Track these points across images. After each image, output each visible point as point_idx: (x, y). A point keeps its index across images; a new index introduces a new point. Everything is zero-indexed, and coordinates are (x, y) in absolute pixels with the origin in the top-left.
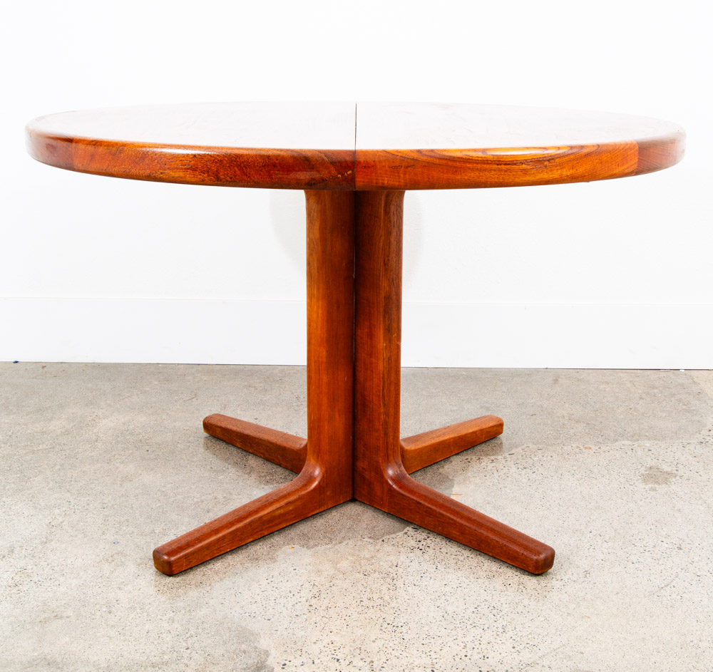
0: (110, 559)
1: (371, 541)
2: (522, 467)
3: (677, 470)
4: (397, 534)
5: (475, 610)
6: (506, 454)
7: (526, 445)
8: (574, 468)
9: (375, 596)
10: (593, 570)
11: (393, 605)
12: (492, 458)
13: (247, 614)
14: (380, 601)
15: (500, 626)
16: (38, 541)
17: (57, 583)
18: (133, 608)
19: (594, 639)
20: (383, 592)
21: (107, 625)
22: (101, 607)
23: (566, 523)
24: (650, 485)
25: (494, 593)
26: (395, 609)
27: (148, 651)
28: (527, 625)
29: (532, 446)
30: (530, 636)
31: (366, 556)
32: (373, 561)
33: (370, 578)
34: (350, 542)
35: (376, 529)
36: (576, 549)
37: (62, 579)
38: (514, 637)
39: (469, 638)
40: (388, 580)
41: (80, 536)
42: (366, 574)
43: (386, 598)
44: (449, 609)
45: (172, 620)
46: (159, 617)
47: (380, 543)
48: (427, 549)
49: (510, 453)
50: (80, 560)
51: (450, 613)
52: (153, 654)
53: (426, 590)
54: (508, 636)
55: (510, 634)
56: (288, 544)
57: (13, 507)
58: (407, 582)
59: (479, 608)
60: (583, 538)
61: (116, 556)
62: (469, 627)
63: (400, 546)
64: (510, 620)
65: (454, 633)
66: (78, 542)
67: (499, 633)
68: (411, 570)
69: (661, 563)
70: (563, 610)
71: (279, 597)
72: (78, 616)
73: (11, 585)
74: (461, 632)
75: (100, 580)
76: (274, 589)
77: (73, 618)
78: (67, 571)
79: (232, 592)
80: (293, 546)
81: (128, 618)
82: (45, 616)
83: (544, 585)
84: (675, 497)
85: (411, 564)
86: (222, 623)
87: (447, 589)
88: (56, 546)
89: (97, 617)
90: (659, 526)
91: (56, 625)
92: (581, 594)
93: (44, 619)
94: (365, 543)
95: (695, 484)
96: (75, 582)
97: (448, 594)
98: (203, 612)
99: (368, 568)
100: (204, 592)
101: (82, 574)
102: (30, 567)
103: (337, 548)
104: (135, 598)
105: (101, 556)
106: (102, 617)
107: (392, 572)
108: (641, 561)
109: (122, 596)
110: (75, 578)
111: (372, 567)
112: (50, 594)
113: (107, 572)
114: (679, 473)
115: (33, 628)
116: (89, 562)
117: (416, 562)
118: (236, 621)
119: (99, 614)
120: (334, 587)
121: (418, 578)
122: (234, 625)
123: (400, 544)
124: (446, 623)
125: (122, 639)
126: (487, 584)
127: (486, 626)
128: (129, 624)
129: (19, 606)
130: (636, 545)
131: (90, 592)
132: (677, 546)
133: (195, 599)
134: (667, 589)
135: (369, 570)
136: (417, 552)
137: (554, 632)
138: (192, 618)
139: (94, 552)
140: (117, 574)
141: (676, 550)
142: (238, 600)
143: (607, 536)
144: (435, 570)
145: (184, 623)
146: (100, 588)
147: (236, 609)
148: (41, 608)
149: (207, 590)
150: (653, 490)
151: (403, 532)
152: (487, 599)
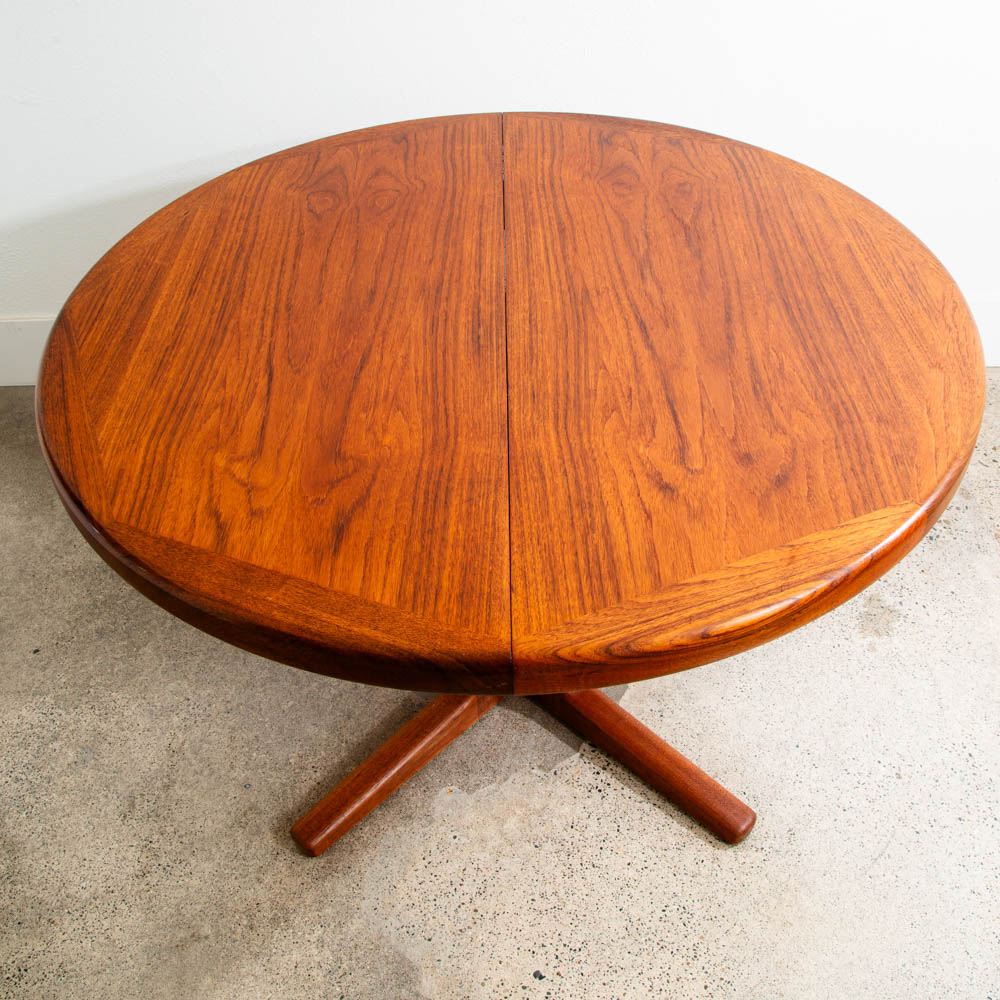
0: (243, 820)
1: (541, 773)
3: (901, 603)
4: (572, 758)
5: (662, 914)
9: (549, 889)
10: (798, 826)
11: (570, 907)
13: (404, 929)
14: (554, 900)
15: (691, 945)
16: (159, 784)
17: (188, 870)
18: (276, 919)
19: (796, 967)
20: (557, 881)
21: (251, 953)
22: (241, 918)
23: (769, 728)
24: (869, 639)
25: (685, 878)
26: (572, 916)
28: (722, 942)
30: (724, 964)
31: (538, 807)
32: (545, 818)
33: (542, 853)
34: (517, 777)
35: (547, 748)
36: (780, 784)
37: (193, 861)
38: (706, 966)
39: (655, 972)
40: (563, 856)
41: (206, 773)
42: (537, 844)
43: (561, 893)
44: (634, 912)
45: (321, 942)
46: (307, 936)
47: (552, 780)
48: (608, 790)
50: (210, 824)
51: (634, 920)
53: (606, 876)
54: (700, 964)
55: (702, 961)
56: (446, 785)
57: (126, 713)
59: (667, 911)
60: (788, 761)
61: (250, 815)
62: (656, 949)
63: (575, 784)
64: (702, 934)
65: (639, 960)
66: (205, 785)
67: (690, 960)
68: (589, 834)
69: (877, 807)
70: (763, 910)
71: (439, 893)
72: (218, 934)
73: (138, 873)
74: (647, 959)
75: (235, 864)
76: (433, 877)
77: (212, 938)
78: (198, 845)
79: (385, 884)
80: (451, 788)
81: (272, 938)
82: (182, 934)
83: (742, 860)
84: (897, 663)
85: (589, 822)
86: (377, 947)
87: (631, 873)
88: (181, 793)
89: (238, 937)
90: (876, 728)
91: (194, 952)
92: (783, 878)
93: (181, 941)
94: (534, 778)
95: (921, 634)
96: (207, 866)
97: (632, 882)
98: (355, 925)
99: (539, 831)
100: (353, 885)
101: (214, 850)
102: (156, 837)
103: (502, 790)
104: (278, 900)
105: (232, 814)
106: (243, 937)
107: (567, 838)
108: (854, 804)
109: (262, 893)
110: (207, 859)
111: (543, 828)
112: (183, 892)
113: (242, 846)
114: (903, 609)
115: (170, 958)
116: (220, 826)
117: (594, 817)
118: (393, 942)
119: (239, 930)
120: (501, 873)
121: (598, 851)
122: (391, 951)
123: (576, 778)
124: (630, 940)
125: (269, 979)
126: (677, 859)
127: (675, 946)
128: (274, 950)
129: (151, 916)
130: (849, 771)
131: (226, 888)
132: (896, 770)
133: (344, 900)
134: (881, 861)
135: (541, 835)
136: (596, 795)
137: (751, 954)
138: (343, 936)
139: (224, 804)
140: (253, 850)
141: (895, 779)
142: (393, 901)
143: (817, 753)
144: (616, 833)
145: (335, 947)
146: (236, 878)
147: (392, 919)
148: (175, 919)
149: (357, 881)
150: (872, 648)
151: (579, 754)
152: (676, 890)
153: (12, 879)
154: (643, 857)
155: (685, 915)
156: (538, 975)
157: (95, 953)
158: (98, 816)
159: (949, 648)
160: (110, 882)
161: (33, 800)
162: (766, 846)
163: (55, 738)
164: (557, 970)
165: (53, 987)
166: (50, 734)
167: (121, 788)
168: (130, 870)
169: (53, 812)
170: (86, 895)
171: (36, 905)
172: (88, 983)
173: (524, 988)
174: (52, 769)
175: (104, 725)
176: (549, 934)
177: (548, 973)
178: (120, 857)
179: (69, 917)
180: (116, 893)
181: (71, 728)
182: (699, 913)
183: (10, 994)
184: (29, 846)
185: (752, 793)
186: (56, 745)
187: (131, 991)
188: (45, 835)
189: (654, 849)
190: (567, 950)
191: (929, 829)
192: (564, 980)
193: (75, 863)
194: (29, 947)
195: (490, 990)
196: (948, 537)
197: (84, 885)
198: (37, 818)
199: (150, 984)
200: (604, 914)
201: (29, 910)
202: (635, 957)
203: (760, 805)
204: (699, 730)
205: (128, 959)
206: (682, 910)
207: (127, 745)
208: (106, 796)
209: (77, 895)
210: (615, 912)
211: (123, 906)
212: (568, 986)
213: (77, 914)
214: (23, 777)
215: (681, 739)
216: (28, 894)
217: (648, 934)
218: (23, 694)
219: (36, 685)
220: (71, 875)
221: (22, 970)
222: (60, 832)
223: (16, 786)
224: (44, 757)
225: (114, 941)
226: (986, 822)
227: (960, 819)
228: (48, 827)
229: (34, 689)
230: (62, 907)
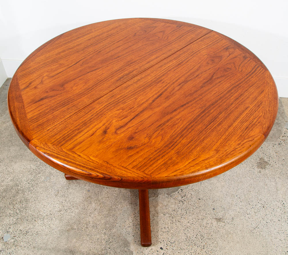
0: (87, 199)
1: (167, 195)
4: (176, 193)
9: (166, 226)
10: (235, 217)
11: (172, 231)
13: (127, 232)
14: (167, 229)
15: (203, 245)
16: (66, 188)
17: (72, 211)
18: (93, 226)
20: (169, 224)
21: (86, 234)
22: (84, 225)
23: (230, 190)
24: (259, 169)
25: (203, 227)
26: (172, 234)
27: (98, 248)
28: (211, 245)
30: (211, 251)
31: (165, 204)
32: (167, 207)
33: (165, 216)
34: (161, 196)
36: (231, 206)
37: (73, 209)
38: (206, 251)
39: (193, 251)
40: (171, 218)
42: (164, 214)
43: (170, 228)
44: (189, 235)
45: (105, 234)
46: (101, 232)
47: (170, 197)
48: (185, 202)
50: (78, 200)
51: (188, 237)
52: (99, 250)
53: (182, 224)
54: (205, 250)
59: (197, 235)
60: (234, 200)
61: (89, 198)
62: (193, 245)
63: (176, 199)
64: (206, 243)
65: (189, 247)
66: (78, 189)
67: (202, 249)
68: (178, 213)
69: (257, 214)
70: (223, 238)
71: (137, 224)
72: (78, 229)
73: (58, 210)
74: (191, 247)
75: (84, 211)
76: (136, 220)
77: (77, 229)
78: (74, 205)
79: (123, 220)
81: (92, 231)
82: (69, 228)
83: (219, 224)
84: (266, 177)
85: (179, 210)
86: (120, 236)
87: (189, 224)
88: (71, 191)
89: (83, 230)
90: (259, 194)
91: (72, 232)
92: (229, 230)
93: (68, 229)
94: (165, 197)
95: (274, 170)
96: (77, 211)
97: (189, 227)
98: (114, 230)
99: (165, 211)
100: (115, 220)
101: (79, 207)
102: (64, 202)
103: (156, 199)
104: (94, 221)
105: (84, 198)
106: (85, 230)
107: (172, 213)
108: (251, 213)
109: (91, 219)
110: (77, 209)
111: (166, 210)
112: (70, 217)
113: (86, 206)
114: (270, 162)
115: (65, 233)
116: (81, 201)
117: (180, 209)
118: (124, 235)
119: (84, 228)
120: (154, 221)
121: (180, 218)
122: (123, 238)
123: (176, 198)
124: (187, 242)
125: (91, 241)
126: (201, 222)
127: (199, 245)
128: (92, 234)
129: (61, 222)
130: (250, 204)
131: (81, 217)
132: (263, 205)
133: (112, 223)
134: (256, 229)
135: (165, 212)
136: (181, 203)
137: (219, 249)
138: (111, 233)
139: (82, 195)
140: (89, 208)
141: (262, 208)
142: (125, 225)
143: (242, 198)
144: (186, 214)
145: (108, 235)
146: (84, 215)
147: (124, 230)
148: (67, 223)
149: (116, 218)
150: (260, 172)
151: (177, 192)
152: (200, 230)
153: (26, 208)
154: (192, 221)
155: (202, 237)
156: (161, 248)
157: (46, 230)
158: (49, 195)
159: (281, 174)
160: (51, 212)
161: (32, 189)
162: (226, 221)
163: (39, 173)
164: (166, 248)
165: (35, 237)
166: (38, 172)
167: (56, 188)
168: (56, 209)
169: (38, 192)
170: (45, 215)
171: (31, 216)
172: (44, 237)
173: (157, 251)
174: (38, 181)
175: (52, 171)
176: (165, 238)
177: (164, 248)
178: (54, 206)
179: (40, 220)
180: (52, 215)
181: (44, 171)
182: (206, 237)
183: (24, 238)
184: (31, 201)
185: (223, 207)
186: (39, 175)
187: (54, 240)
188: (35, 198)
189: (195, 219)
190: (169, 243)
191: (270, 222)
192: (168, 250)
193: (42, 206)
194: (29, 227)
195: (148, 251)
196: (284, 144)
197: (44, 212)
198: (33, 194)
199: (60, 239)
200: (180, 234)
201: (30, 217)
202: (187, 247)
203: (225, 210)
204: (211, 189)
205: (54, 232)
206: (201, 236)
207: (58, 177)
208: (52, 190)
209: (42, 215)
210: (183, 234)
211: (54, 219)
212: (169, 252)
213: (42, 219)
214: (30, 183)
215: (206, 191)
216: (30, 213)
217: (192, 241)
218: (32, 161)
219: (35, 159)
220: (41, 209)
221: (27, 232)
222: (39, 198)
223: (28, 185)
224: (36, 178)
225: (51, 227)
226: (286, 222)
227: (279, 220)
228: (36, 196)
229: (34, 160)
230: (38, 217)
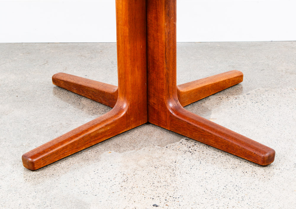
1: (159, 147)
2: (255, 102)
4: (176, 143)
5: (224, 187)
6: (245, 94)
7: (257, 89)
8: (288, 102)
9: (162, 180)
11: (173, 185)
12: (236, 96)
13: (82, 192)
14: (165, 183)
15: (240, 197)
18: (10, 191)
20: (167, 178)
23: (283, 135)
25: (237, 177)
26: (175, 188)
28: (258, 196)
29: (261, 89)
30: (259, 203)
31: (157, 157)
32: (161, 159)
33: (159, 170)
34: (146, 148)
35: (162, 140)
36: (289, 151)
38: (249, 203)
40: (170, 170)
42: (156, 167)
43: (169, 181)
44: (208, 187)
45: (35, 197)
46: (27, 195)
47: (165, 149)
48: (195, 152)
49: (247, 93)
51: (209, 189)
53: (193, 176)
55: (246, 201)
56: (107, 150)
58: (181, 172)
59: (227, 187)
62: (221, 198)
63: (177, 150)
64: (246, 193)
65: (212, 201)
67: (240, 201)
68: (185, 164)
70: (280, 187)
71: (102, 181)
74: (216, 201)
76: (99, 177)
79: (72, 179)
80: (111, 151)
81: (7, 196)
83: (268, 172)
85: (185, 161)
86: (66, 198)
87: (207, 175)
92: (292, 178)
94: (155, 149)
97: (208, 178)
98: (54, 192)
100: (55, 180)
103: (138, 152)
104: (12, 185)
107: (173, 165)
111: (160, 163)
117: (187, 159)
118: (75, 196)
120: (136, 175)
121: (189, 169)
122: (74, 199)
124: (206, 195)
126: (232, 172)
127: (232, 197)
128: (8, 200)
133: (49, 184)
135: (158, 164)
136: (188, 153)
137: (274, 200)
138: (48, 195)
142: (77, 184)
144: (199, 164)
145: (43, 198)
147: (75, 189)
149: (57, 178)
151: (180, 142)
152: (232, 180)
154: (214, 171)
155: (237, 188)
156: (155, 206)
164: (166, 204)
176: (162, 193)
177: (161, 205)
182: (245, 187)
189: (220, 168)
190: (171, 198)
192: (169, 207)
200: (192, 187)
202: (209, 200)
206: (235, 186)
210: (198, 187)
217: (216, 193)
